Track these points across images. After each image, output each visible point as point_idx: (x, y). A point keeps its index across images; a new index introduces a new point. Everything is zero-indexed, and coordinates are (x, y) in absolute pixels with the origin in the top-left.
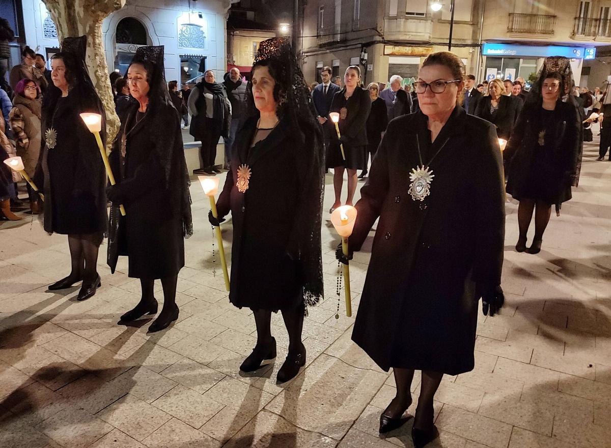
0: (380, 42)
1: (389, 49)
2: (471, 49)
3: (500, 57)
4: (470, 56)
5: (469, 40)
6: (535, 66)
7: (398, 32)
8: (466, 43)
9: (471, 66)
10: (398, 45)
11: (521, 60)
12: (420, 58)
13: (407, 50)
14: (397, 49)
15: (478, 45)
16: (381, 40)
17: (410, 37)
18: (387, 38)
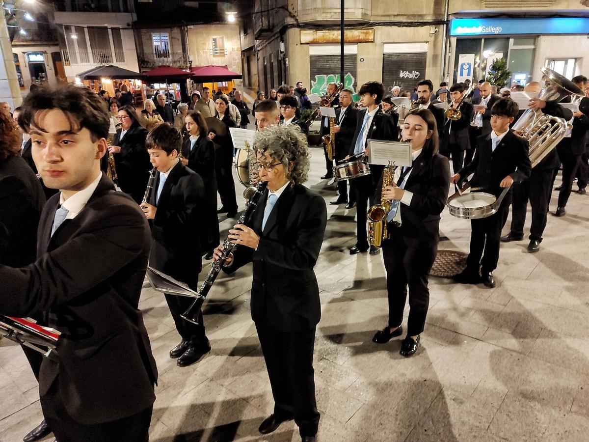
0: (293, 26)
1: (307, 36)
2: (432, 29)
3: (479, 37)
4: (432, 39)
5: (429, 15)
6: (532, 47)
7: (315, 9)
8: (425, 21)
9: (434, 52)
10: (320, 28)
11: (511, 41)
12: (356, 46)
13: (336, 35)
14: (320, 34)
15: (442, 23)
16: (295, 23)
17: (331, 16)
18: (303, 19)
